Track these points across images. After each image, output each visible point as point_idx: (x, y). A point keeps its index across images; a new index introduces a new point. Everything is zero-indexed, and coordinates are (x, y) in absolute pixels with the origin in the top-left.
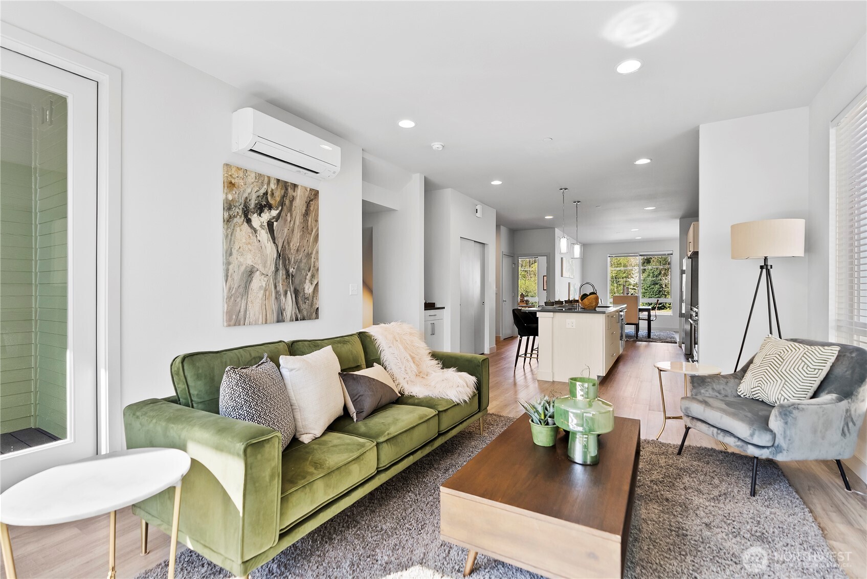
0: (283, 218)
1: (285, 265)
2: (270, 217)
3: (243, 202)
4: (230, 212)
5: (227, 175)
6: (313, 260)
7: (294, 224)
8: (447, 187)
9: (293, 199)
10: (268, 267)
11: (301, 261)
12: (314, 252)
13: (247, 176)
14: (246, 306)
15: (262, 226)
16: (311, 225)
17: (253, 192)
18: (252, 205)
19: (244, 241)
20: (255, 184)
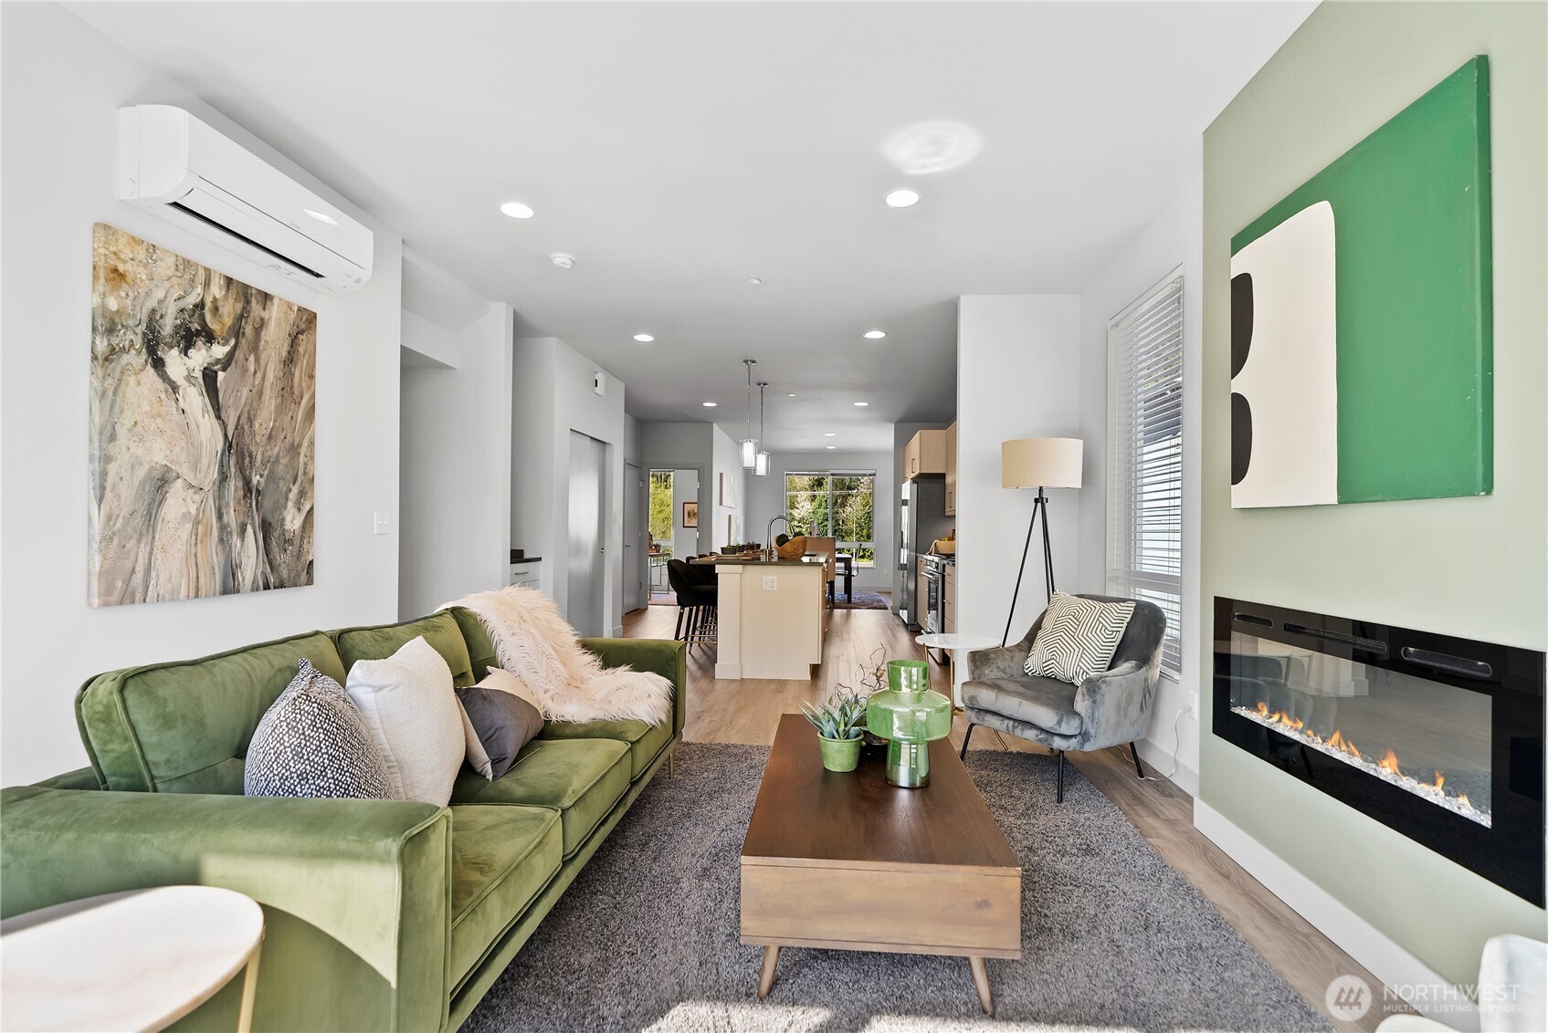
0: (240, 364)
1: (241, 469)
2: (209, 360)
3: (145, 319)
4: (112, 338)
5: (107, 252)
6: (302, 459)
7: (264, 378)
8: (549, 335)
9: (261, 326)
10: (203, 471)
11: (277, 460)
12: (305, 443)
13: (155, 261)
14: (150, 559)
15: (189, 378)
16: (300, 385)
17: (171, 300)
18: (167, 327)
19: (146, 408)
20: (175, 280)
